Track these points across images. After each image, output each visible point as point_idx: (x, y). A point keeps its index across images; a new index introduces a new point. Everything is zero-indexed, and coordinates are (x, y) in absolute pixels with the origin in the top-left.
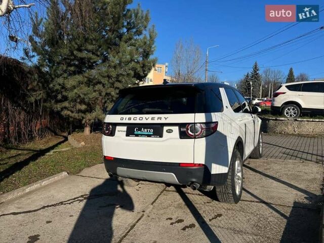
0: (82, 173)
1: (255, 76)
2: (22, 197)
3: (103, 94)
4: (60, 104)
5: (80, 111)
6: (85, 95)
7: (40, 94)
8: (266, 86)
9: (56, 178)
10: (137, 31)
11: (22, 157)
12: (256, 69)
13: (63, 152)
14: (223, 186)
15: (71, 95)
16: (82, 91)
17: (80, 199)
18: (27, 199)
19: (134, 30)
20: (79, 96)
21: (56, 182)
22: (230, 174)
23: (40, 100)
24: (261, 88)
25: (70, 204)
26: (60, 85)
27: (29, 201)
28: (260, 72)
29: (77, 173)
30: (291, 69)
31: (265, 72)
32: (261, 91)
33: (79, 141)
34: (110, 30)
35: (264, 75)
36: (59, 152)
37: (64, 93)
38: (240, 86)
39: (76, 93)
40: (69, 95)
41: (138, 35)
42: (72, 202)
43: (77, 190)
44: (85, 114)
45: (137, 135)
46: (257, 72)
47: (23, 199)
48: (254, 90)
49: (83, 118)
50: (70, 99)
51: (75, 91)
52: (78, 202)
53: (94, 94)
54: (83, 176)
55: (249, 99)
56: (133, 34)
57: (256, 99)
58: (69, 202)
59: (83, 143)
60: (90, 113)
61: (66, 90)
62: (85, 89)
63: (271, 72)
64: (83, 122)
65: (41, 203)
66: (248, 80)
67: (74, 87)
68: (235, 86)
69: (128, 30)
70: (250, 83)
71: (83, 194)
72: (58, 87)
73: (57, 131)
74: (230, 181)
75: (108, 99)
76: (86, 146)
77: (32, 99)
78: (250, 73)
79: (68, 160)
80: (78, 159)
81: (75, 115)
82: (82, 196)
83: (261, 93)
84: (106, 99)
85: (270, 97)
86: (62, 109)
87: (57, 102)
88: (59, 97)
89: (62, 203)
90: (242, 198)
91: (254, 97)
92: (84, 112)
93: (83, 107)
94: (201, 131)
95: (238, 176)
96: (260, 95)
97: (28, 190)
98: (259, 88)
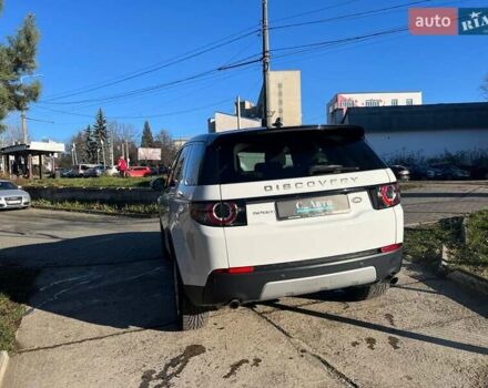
0: (35, 344)
1: (101, 131)
12: (101, 119)
28: (108, 126)
29: (20, 347)
30: (147, 123)
45: (303, 216)
46: (104, 125)
98: (109, 151)
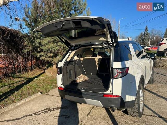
0: (49, 93)
1: (146, 33)
2: (14, 109)
3: (62, 47)
4: (39, 53)
5: (50, 57)
6: (52, 48)
7: (30, 48)
8: (152, 39)
9: (35, 96)
10: (80, 12)
11: (20, 82)
12: (146, 30)
13: (41, 79)
14: (132, 108)
15: (45, 48)
16: (50, 46)
17: (46, 111)
18: (17, 110)
19: (78, 11)
20: (49, 49)
21: (34, 99)
22: (137, 100)
23: (29, 52)
24: (149, 40)
25: (39, 114)
26: (38, 43)
27: (17, 112)
28: (149, 32)
29: (47, 93)
31: (152, 31)
32: (149, 42)
33: (50, 73)
34: (65, 12)
35: (151, 33)
36: (39, 79)
37: (41, 48)
38: (137, 40)
39: (47, 47)
40: (44, 49)
41: (81, 14)
42: (41, 113)
43: (45, 105)
44: (53, 58)
46: (147, 31)
47: (15, 110)
48: (145, 41)
49: (52, 60)
50: (44, 51)
51: (47, 46)
52: (44, 113)
53: (57, 47)
54: (50, 95)
55: (143, 46)
56: (78, 13)
57: (147, 46)
58: (39, 113)
59: (52, 74)
60: (56, 58)
61: (42, 45)
62: (52, 45)
63: (155, 31)
64: (52, 62)
65: (24, 114)
66: (142, 36)
67: (46, 44)
68: (135, 40)
69: (75, 11)
70: (143, 38)
71: (48, 107)
72: (37, 44)
73: (40, 66)
74: (137, 104)
75: (65, 50)
76: (54, 75)
77: (26, 51)
78: (143, 32)
79: (43, 84)
80: (48, 83)
81: (48, 59)
82: (47, 109)
83: (149, 43)
84: (64, 50)
85: (155, 45)
86: (41, 56)
87: (38, 52)
88: (39, 50)
89: (35, 114)
90: (144, 113)
91: (146, 45)
92: (53, 57)
93: (52, 55)
94: (118, 74)
95: (141, 99)
96: (148, 44)
97: (18, 105)
98: (148, 40)
